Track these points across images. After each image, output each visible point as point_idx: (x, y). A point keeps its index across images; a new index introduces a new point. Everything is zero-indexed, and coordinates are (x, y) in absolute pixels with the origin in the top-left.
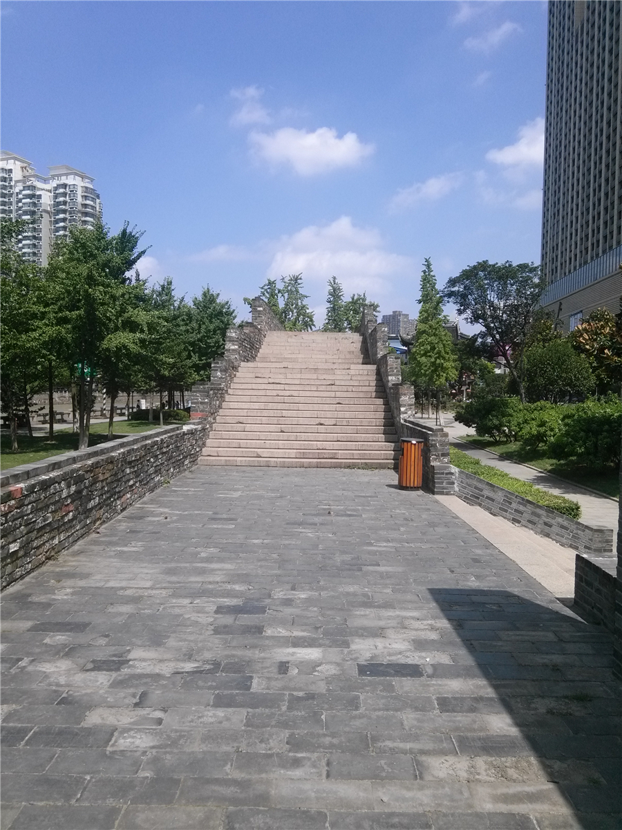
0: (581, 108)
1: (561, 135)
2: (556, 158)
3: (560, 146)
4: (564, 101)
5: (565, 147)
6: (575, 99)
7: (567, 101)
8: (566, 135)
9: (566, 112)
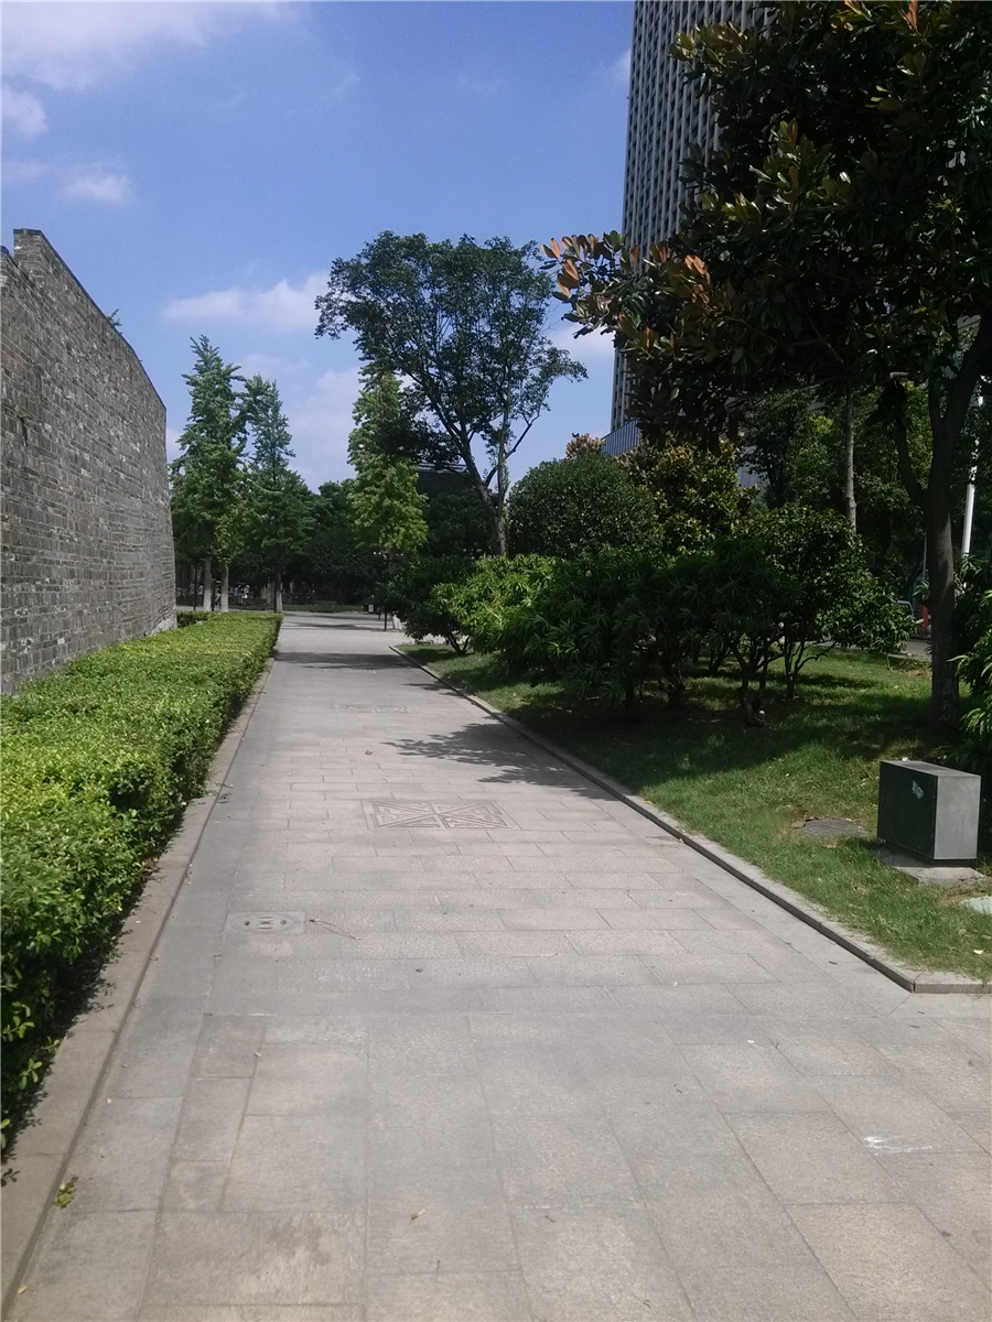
0: (679, 137)
1: (649, 180)
2: (641, 218)
3: (648, 197)
4: (655, 125)
5: (655, 200)
6: (672, 122)
7: (659, 125)
8: (656, 180)
9: (658, 142)
